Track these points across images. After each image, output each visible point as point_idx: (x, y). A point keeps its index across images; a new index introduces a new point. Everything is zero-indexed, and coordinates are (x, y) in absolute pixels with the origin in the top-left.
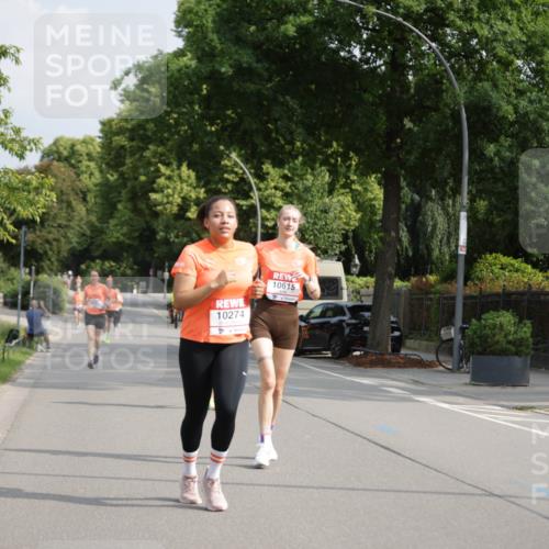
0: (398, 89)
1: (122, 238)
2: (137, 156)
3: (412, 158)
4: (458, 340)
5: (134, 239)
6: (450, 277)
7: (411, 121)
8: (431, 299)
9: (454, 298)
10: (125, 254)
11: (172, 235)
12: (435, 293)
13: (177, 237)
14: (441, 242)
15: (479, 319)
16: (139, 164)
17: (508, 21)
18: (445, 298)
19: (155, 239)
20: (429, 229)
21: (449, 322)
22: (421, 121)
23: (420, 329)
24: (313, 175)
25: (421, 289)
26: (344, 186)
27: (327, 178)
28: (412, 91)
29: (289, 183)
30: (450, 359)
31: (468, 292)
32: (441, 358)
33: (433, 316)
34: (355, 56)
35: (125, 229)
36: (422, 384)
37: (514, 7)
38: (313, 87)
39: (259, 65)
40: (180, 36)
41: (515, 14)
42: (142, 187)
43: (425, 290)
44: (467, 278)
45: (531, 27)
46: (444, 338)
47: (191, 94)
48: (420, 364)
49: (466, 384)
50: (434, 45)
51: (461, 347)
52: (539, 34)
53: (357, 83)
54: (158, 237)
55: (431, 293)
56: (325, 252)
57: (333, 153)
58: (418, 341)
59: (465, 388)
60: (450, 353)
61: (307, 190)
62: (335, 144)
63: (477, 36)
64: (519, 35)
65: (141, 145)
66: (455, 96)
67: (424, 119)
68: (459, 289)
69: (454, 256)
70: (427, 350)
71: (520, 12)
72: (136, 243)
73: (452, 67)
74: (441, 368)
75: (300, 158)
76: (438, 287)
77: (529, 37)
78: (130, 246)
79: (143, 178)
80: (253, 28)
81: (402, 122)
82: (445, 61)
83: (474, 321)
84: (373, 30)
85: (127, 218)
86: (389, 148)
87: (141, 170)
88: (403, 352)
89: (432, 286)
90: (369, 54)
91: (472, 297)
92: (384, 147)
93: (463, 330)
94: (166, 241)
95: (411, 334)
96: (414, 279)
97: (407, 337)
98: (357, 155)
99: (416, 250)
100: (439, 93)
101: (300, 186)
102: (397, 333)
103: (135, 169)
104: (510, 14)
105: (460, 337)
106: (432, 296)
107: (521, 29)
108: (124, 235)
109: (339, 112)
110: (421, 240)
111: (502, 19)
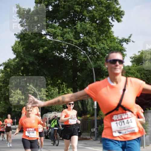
0: (75, 64)
1: (2, 111)
2: (5, 88)
3: (80, 83)
4: (96, 132)
5: (6, 111)
6: (93, 115)
7: (79, 73)
8: (88, 122)
9: (94, 121)
10: (4, 116)
11: (16, 109)
12: (89, 120)
13: (17, 110)
14: (90, 106)
15: (101, 125)
16: (6, 90)
17: (104, 44)
18: (92, 121)
19: (12, 111)
20: (87, 103)
21: (93, 127)
22: (82, 73)
23: (86, 130)
24: (54, 90)
25: (85, 119)
26: (62, 92)
27: (58, 90)
28: (79, 65)
29: (47, 93)
30: (94, 137)
31: (98, 119)
32: (92, 137)
33: (89, 126)
34: (63, 56)
35: (3, 109)
36: (87, 144)
37: (105, 40)
38: (52, 65)
39: (36, 61)
40: (15, 54)
41: (106, 42)
42: (7, 96)
43: (86, 119)
44: (97, 115)
45: (110, 45)
46: (92, 131)
47: (18, 70)
48: (86, 139)
49: (99, 143)
50: (84, 52)
51: (97, 134)
52: (113, 47)
53: (64, 63)
54: (12, 110)
55: (88, 120)
56: (58, 111)
57: (59, 83)
58: (85, 134)
59: (99, 144)
60: (94, 135)
61: (52, 94)
62: (59, 80)
63: (96, 49)
64: (107, 47)
65: (6, 85)
66: (91, 65)
67: (83, 72)
68: (95, 118)
69: (94, 109)
70: (88, 135)
71: (107, 41)
72: (6, 112)
73: (90, 57)
74: (92, 140)
75: (50, 85)
76: (90, 118)
77: (110, 48)
78: (5, 113)
79: (7, 94)
80: (34, 51)
81: (77, 73)
82: (87, 56)
83: (100, 126)
84: (67, 49)
85: (3, 105)
86: (74, 81)
87: (7, 92)
88: (81, 136)
89: (88, 118)
90: (67, 56)
91: (99, 120)
92: (73, 80)
93: (97, 129)
94: (15, 111)
95: (83, 131)
96: (83, 117)
97: (82, 132)
98: (65, 83)
99: (83, 109)
100: (86, 65)
101: (50, 93)
102: (79, 131)
103: (5, 92)
104: (104, 42)
105: (96, 131)
106: (88, 121)
107: (108, 46)
108: (3, 110)
109: (60, 72)
110: (85, 106)
111: (102, 43)
